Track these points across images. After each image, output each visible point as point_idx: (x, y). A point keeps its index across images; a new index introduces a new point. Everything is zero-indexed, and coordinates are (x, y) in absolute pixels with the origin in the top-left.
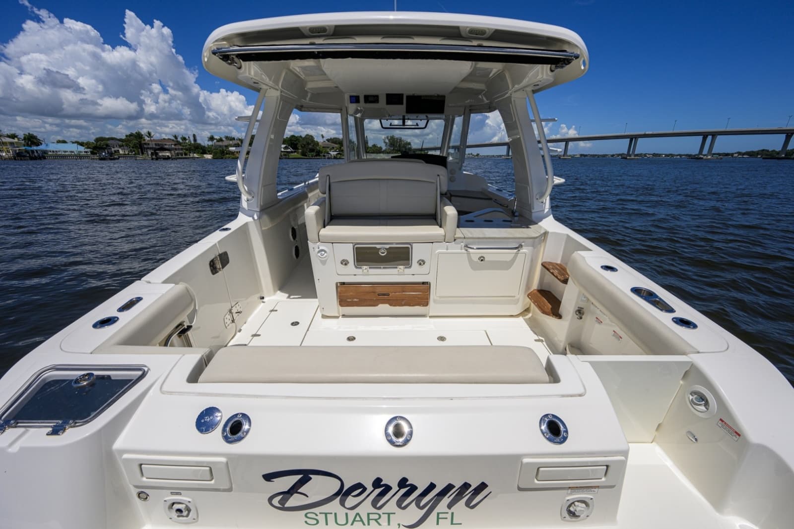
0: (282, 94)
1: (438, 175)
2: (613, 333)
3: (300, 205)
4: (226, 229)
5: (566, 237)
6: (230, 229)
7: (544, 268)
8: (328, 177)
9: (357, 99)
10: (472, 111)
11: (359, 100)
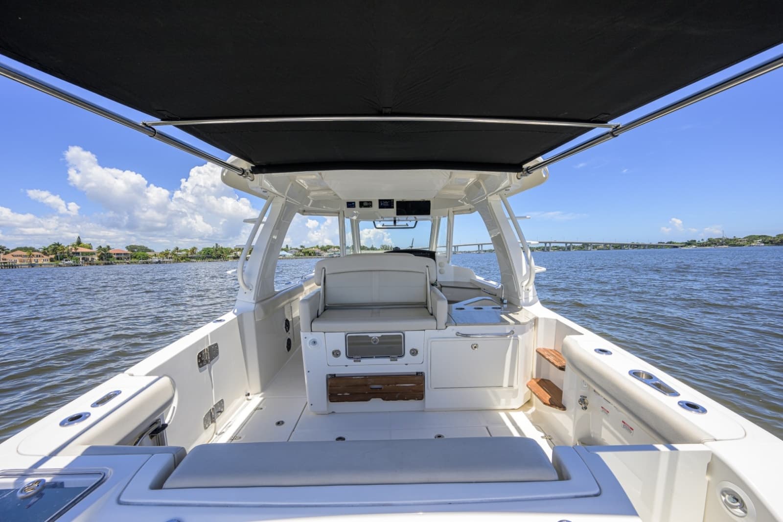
0: (287, 200)
1: (427, 266)
2: (623, 423)
3: (295, 298)
4: (220, 321)
5: (555, 321)
6: (224, 320)
7: (540, 355)
8: (324, 270)
9: (353, 204)
10: (455, 213)
11: (355, 205)
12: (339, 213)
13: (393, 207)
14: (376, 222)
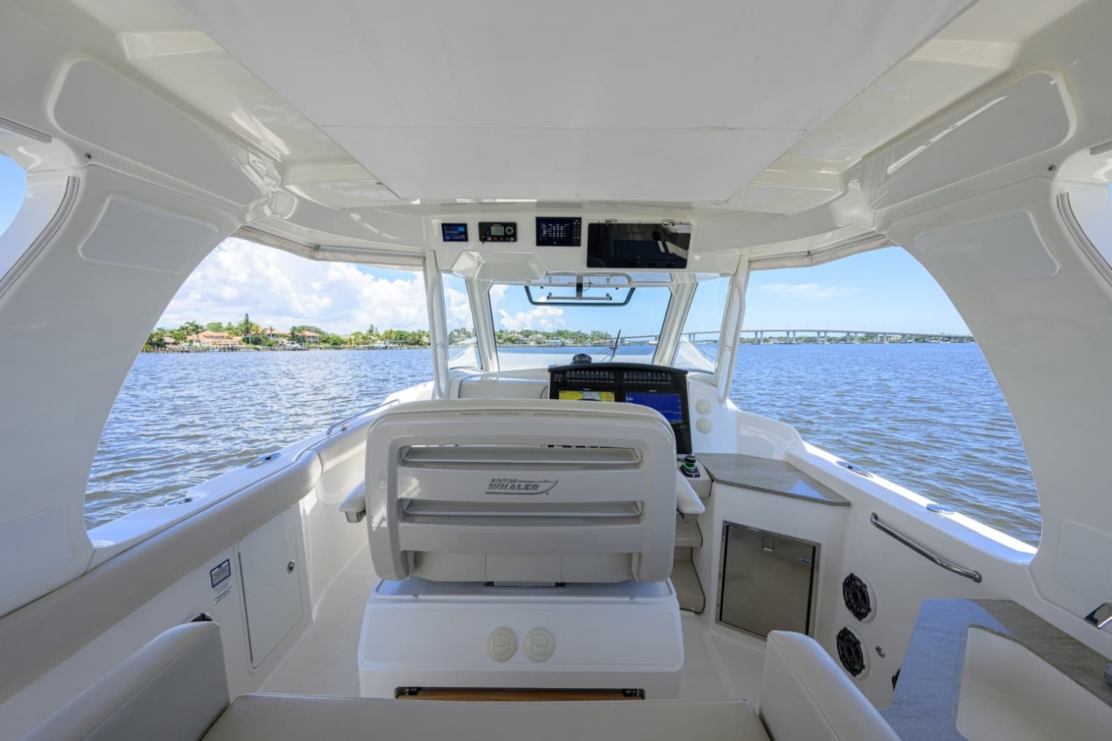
9: (461, 229)
10: (753, 265)
11: (465, 233)
12: (424, 259)
13: (578, 243)
14: (531, 288)
